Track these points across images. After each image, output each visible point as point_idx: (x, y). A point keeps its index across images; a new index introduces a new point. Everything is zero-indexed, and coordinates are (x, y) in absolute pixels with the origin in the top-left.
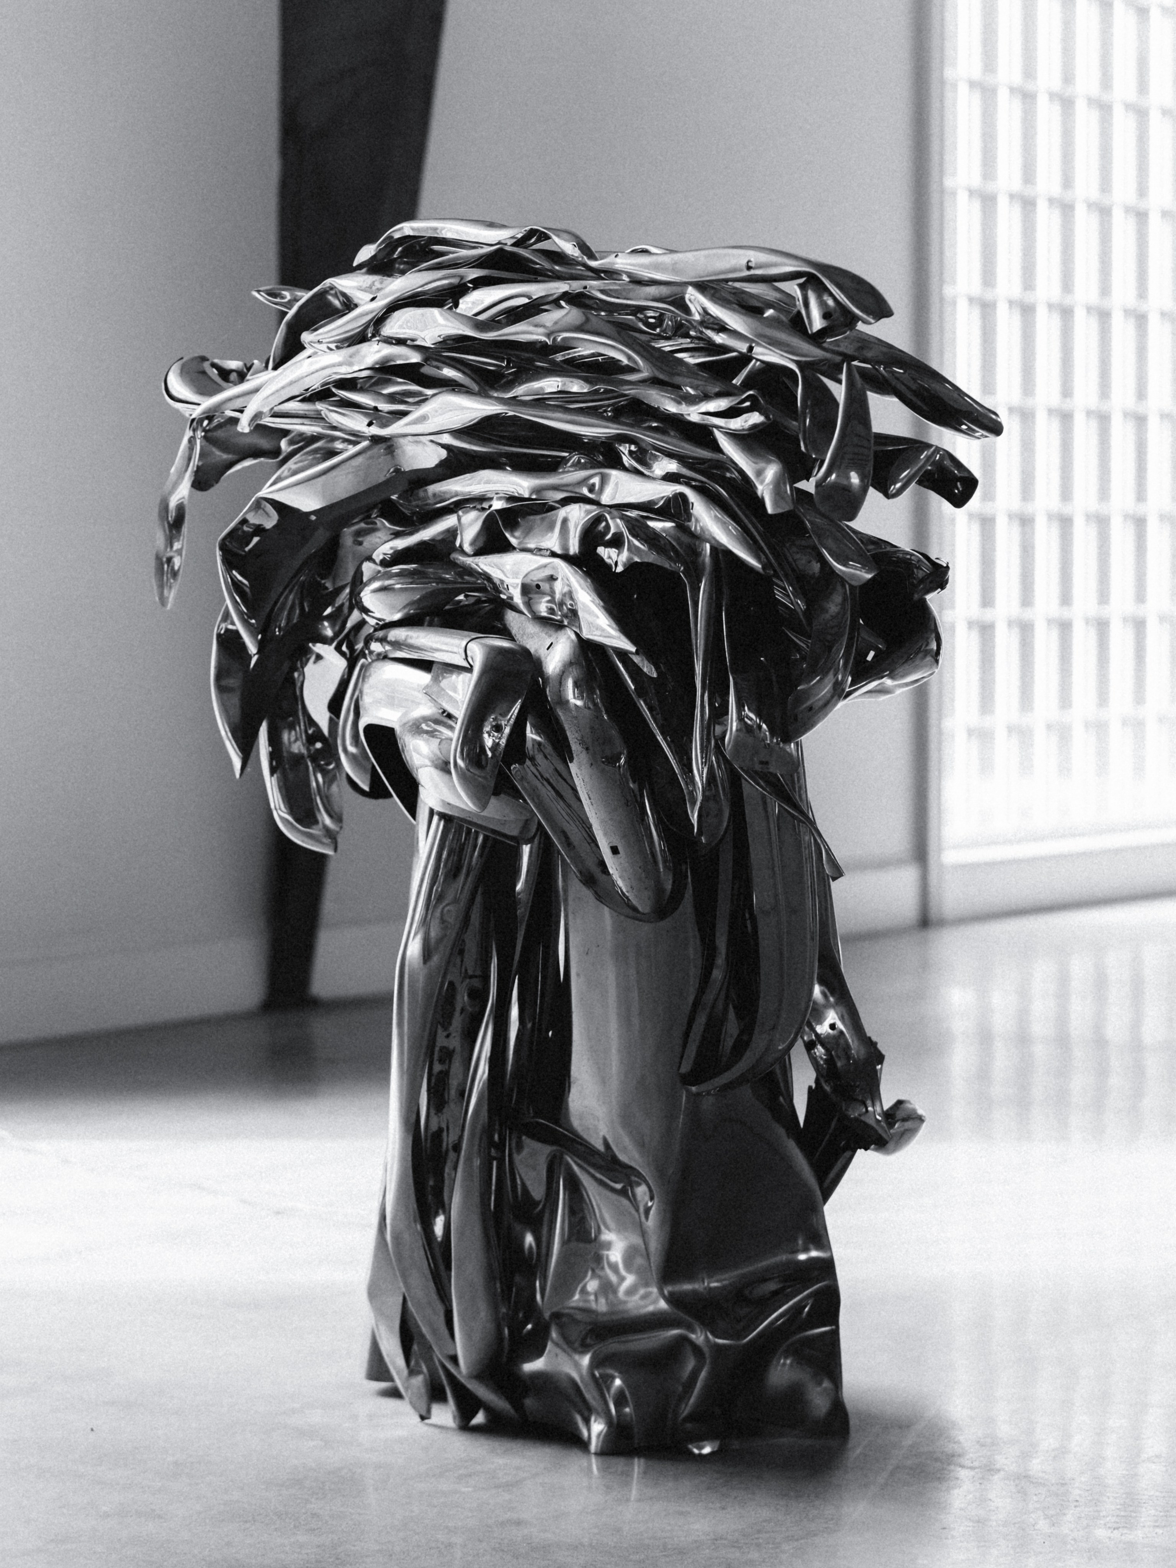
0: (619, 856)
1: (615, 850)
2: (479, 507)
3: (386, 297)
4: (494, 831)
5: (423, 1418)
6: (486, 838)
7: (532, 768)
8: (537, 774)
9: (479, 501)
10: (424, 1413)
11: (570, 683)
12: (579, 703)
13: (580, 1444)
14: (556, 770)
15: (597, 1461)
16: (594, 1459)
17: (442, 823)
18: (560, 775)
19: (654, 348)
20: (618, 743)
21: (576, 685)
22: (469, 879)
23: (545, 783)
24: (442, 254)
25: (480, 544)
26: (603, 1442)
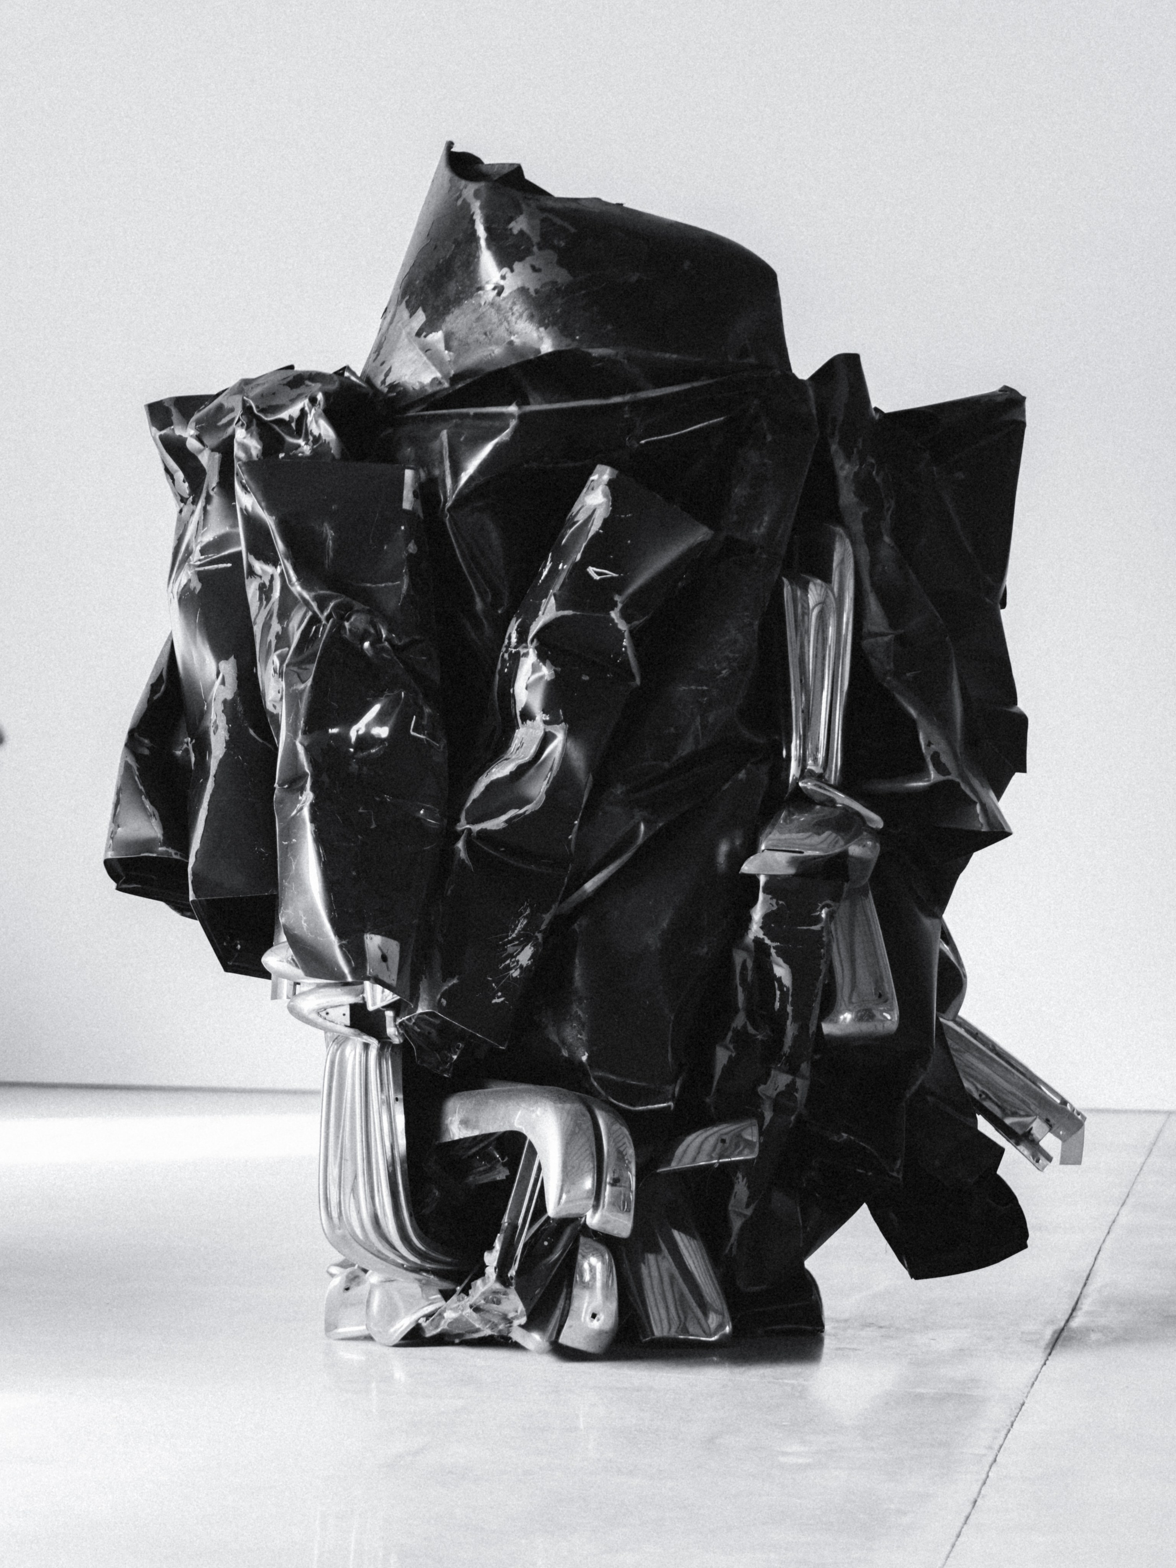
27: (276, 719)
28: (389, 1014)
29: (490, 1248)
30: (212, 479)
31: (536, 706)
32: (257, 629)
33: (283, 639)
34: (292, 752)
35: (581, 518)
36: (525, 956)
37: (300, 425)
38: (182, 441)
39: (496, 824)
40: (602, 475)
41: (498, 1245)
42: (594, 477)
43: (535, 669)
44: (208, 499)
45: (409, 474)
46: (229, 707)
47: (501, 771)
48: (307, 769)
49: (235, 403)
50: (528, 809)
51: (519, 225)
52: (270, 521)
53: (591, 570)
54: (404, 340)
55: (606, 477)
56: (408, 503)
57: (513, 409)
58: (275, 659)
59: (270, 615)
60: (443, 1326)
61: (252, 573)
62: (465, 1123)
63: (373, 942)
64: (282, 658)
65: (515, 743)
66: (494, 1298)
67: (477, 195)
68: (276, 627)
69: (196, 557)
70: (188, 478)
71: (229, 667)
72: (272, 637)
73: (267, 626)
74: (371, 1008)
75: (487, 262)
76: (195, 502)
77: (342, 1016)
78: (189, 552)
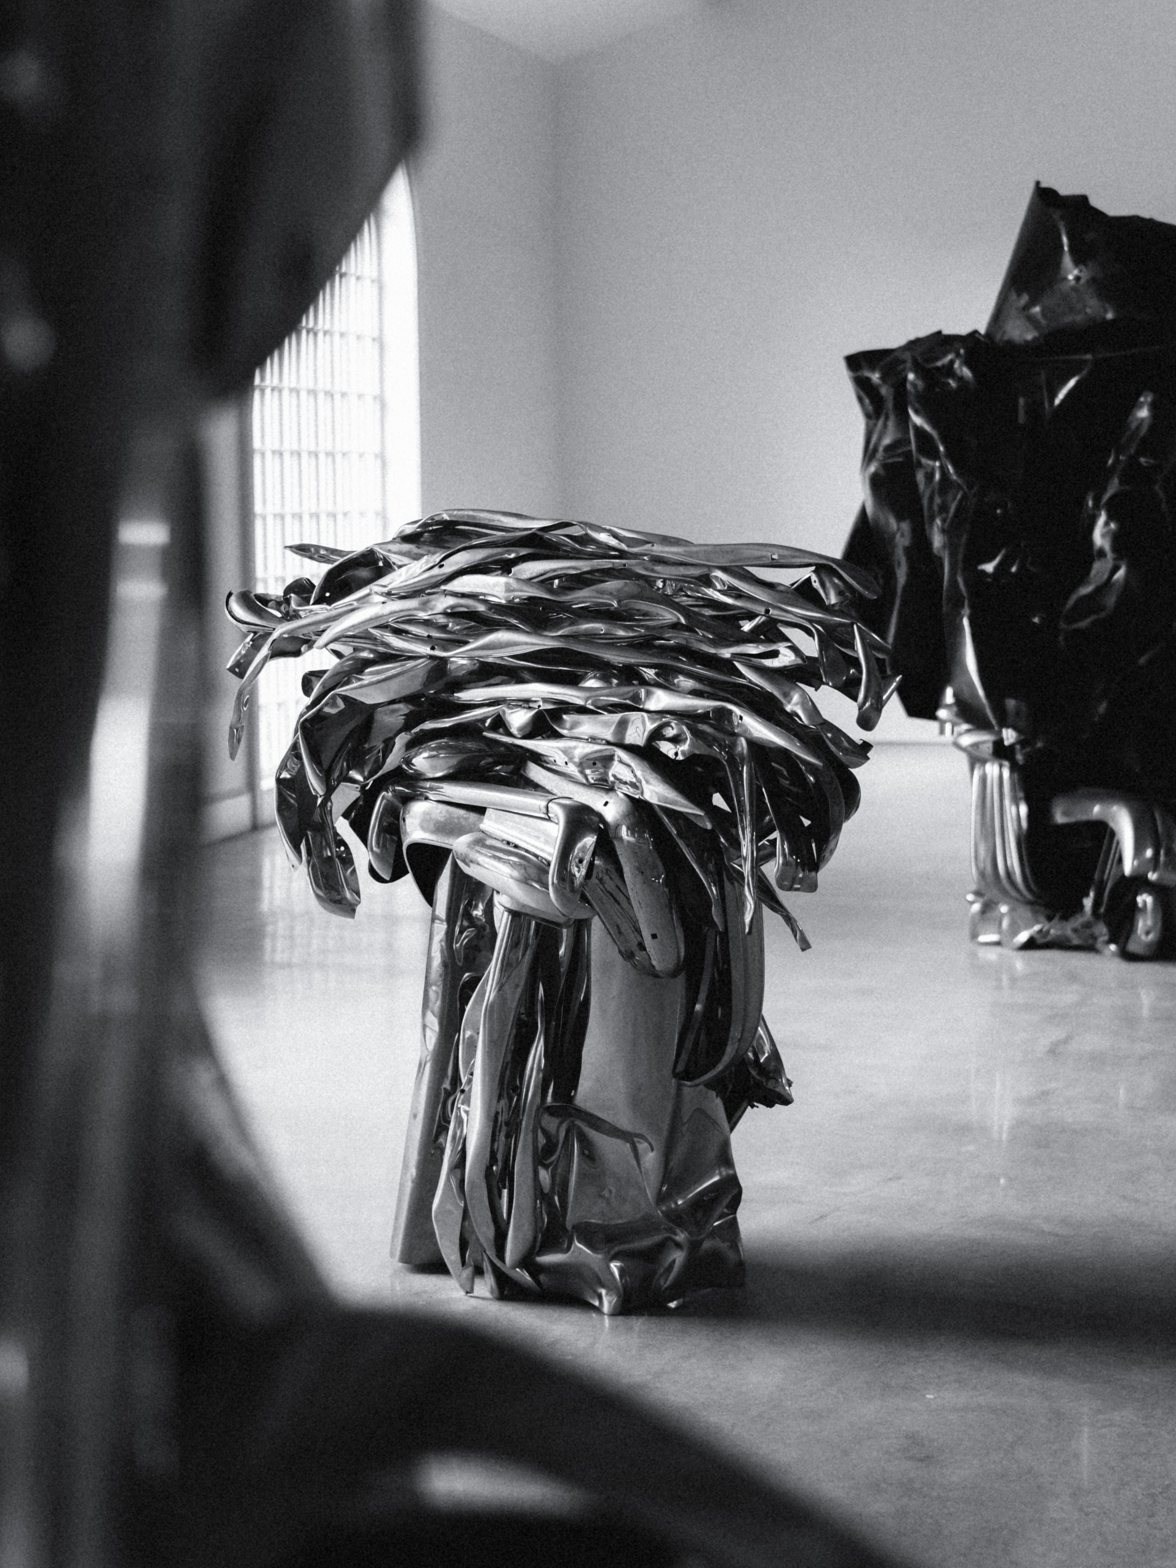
0: (657, 940)
1: (654, 936)
2: (526, 705)
3: (451, 565)
4: (543, 920)
5: (467, 1293)
6: (537, 925)
7: (601, 887)
8: (604, 889)
9: (526, 703)
10: (469, 1290)
11: (624, 828)
12: (632, 839)
13: (598, 1310)
14: (617, 886)
15: (609, 1321)
16: (607, 1321)
17: (510, 917)
18: (619, 889)
19: (674, 601)
20: (661, 868)
21: (628, 828)
22: (528, 952)
23: (608, 895)
24: (487, 535)
25: (528, 730)
26: (613, 1309)
27: (940, 560)
28: (1018, 747)
29: (1087, 895)
30: (890, 404)
31: (1107, 548)
32: (925, 502)
33: (944, 508)
34: (953, 582)
35: (1134, 426)
36: (1102, 708)
37: (949, 370)
38: (868, 380)
39: (1084, 624)
40: (1146, 398)
41: (1092, 894)
42: (1142, 399)
43: (1107, 524)
44: (887, 418)
45: (1021, 401)
46: (908, 551)
47: (1086, 590)
48: (965, 594)
49: (907, 356)
50: (1103, 615)
51: (1090, 236)
52: (934, 433)
53: (1142, 460)
54: (1013, 312)
55: (1149, 399)
56: (1022, 418)
57: (1089, 357)
58: (938, 522)
59: (933, 492)
60: (1049, 938)
61: (920, 465)
62: (1065, 814)
63: (1011, 703)
64: (944, 521)
65: (1093, 572)
66: (1087, 925)
67: (1062, 218)
68: (938, 500)
69: (880, 454)
70: (872, 402)
71: (905, 526)
72: (936, 508)
73: (931, 499)
74: (1006, 743)
75: (1067, 260)
76: (878, 418)
77: (988, 748)
78: (875, 450)
